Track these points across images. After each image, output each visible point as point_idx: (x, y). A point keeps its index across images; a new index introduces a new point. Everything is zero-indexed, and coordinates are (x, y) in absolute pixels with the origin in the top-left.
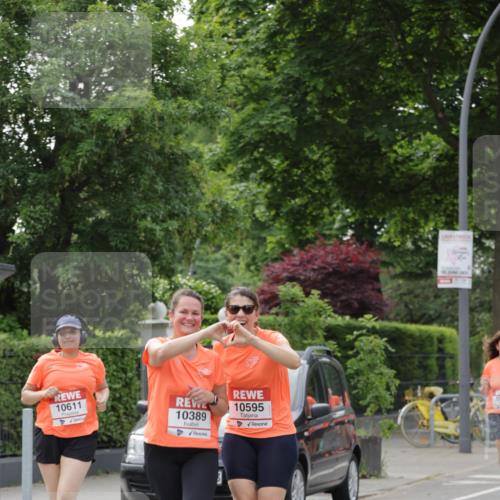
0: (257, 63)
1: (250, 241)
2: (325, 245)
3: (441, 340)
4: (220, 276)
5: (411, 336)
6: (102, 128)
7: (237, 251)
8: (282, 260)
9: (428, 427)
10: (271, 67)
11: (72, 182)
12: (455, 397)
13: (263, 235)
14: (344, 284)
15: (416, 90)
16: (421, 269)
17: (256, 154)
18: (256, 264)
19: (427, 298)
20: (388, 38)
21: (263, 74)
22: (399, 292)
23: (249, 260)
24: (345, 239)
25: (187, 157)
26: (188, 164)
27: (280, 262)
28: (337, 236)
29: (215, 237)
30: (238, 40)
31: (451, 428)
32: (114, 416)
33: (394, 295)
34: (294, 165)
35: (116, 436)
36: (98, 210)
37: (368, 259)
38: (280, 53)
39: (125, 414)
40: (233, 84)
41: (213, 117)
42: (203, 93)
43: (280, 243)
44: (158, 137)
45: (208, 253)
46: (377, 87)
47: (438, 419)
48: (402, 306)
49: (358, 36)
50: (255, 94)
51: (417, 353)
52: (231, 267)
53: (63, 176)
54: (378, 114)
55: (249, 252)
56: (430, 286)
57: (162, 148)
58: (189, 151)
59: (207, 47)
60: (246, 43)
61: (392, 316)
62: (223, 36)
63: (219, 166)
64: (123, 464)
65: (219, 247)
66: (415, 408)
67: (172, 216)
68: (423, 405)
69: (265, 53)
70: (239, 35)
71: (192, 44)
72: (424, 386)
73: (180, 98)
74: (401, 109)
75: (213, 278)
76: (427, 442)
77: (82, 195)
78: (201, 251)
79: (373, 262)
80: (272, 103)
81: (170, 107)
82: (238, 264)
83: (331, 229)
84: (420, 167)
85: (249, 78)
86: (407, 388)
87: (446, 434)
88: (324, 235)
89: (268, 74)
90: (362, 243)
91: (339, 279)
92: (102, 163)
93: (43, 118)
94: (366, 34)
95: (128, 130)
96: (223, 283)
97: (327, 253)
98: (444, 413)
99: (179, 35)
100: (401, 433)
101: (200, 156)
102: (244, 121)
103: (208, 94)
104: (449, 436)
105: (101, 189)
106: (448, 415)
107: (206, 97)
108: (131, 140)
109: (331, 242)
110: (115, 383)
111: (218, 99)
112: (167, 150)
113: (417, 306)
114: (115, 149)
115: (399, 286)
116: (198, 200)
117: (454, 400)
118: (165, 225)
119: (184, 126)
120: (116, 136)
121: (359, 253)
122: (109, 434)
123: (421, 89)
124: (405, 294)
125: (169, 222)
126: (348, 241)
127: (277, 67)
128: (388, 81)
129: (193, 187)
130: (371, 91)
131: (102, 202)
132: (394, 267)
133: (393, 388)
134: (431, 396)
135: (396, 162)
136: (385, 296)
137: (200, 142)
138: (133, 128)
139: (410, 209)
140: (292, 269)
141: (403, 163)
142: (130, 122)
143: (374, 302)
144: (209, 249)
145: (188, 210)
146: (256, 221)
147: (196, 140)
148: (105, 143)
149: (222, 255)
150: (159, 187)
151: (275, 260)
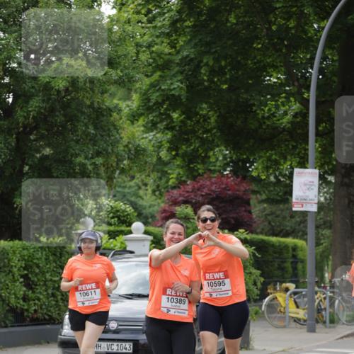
0: (163, 42)
1: (156, 173)
2: (211, 178)
3: (295, 248)
4: (133, 199)
5: (273, 245)
6: (47, 87)
7: (146, 181)
8: (179, 187)
9: (284, 313)
10: (173, 45)
11: (25, 127)
12: (304, 291)
13: (166, 169)
14: (224, 206)
15: (279, 64)
16: (280, 196)
18: (160, 190)
19: (284, 218)
20: (259, 26)
21: (167, 50)
22: (264, 213)
23: (154, 187)
24: (225, 173)
25: (110, 110)
26: (111, 116)
27: (178, 189)
28: (219, 171)
29: (131, 169)
30: (149, 25)
31: (301, 314)
32: (54, 301)
33: (260, 215)
34: (189, 118)
35: (54, 315)
36: (44, 148)
37: (243, 189)
38: (180, 35)
39: (62, 299)
40: (144, 57)
41: (129, 81)
42: (122, 64)
44: (89, 96)
45: (124, 182)
46: (250, 62)
47: (292, 307)
48: (266, 223)
49: (236, 24)
50: (161, 65)
51: (277, 258)
52: (141, 192)
53: (18, 123)
54: (250, 82)
55: (155, 181)
56: (287, 209)
57: (92, 103)
58: (112, 106)
59: (126, 30)
60: (155, 27)
61: (258, 230)
62: (138, 22)
63: (134, 117)
64: (60, 337)
65: (133, 178)
66: (275, 298)
67: (98, 154)
68: (280, 296)
69: (168, 35)
70: (150, 21)
71: (115, 27)
72: (281, 283)
74: (268, 78)
75: (128, 200)
76: (283, 324)
77: (32, 137)
78: (120, 180)
79: (246, 190)
80: (173, 72)
82: (147, 190)
83: (215, 166)
84: (281, 121)
85: (156, 53)
86: (269, 284)
87: (297, 318)
88: (210, 170)
89: (171, 51)
90: (238, 177)
91: (221, 203)
92: (47, 114)
93: (4, 79)
94: (242, 23)
95: (67, 90)
96: (136, 204)
97: (212, 184)
98: (296, 303)
100: (264, 317)
101: (120, 110)
102: (152, 85)
103: (126, 65)
104: (299, 320)
105: (46, 133)
106: (299, 304)
107: (125, 67)
108: (69, 97)
109: (215, 175)
110: (54, 276)
111: (134, 68)
112: (96, 105)
113: (278, 224)
114: (57, 104)
115: (265, 208)
116: (118, 142)
117: (304, 293)
118: (93, 161)
119: (108, 88)
120: (58, 94)
121: (236, 184)
122: (50, 314)
123: (282, 64)
124: (269, 215)
125: (96, 158)
126: (227, 174)
127: (177, 45)
128: (259, 57)
129: (114, 132)
130: (246, 64)
131: (47, 142)
132: (261, 194)
133: (259, 284)
134: (287, 290)
135: (263, 117)
136: (254, 216)
137: (120, 100)
138: (70, 89)
139: (273, 152)
140: (186, 195)
141: (268, 118)
142: (68, 84)
143: (246, 220)
144: (126, 179)
145: (109, 149)
146: (160, 159)
147: (117, 98)
148: (49, 99)
149: (135, 183)
150: (92, 131)
151: (174, 188)
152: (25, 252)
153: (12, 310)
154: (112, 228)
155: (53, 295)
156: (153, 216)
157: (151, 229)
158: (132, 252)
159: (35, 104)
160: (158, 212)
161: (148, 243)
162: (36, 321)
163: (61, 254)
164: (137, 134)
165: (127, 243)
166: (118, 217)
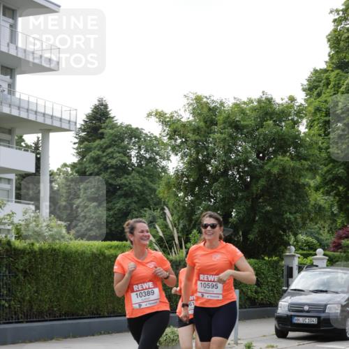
1: (329, 221)
4: (316, 235)
6: (269, 173)
7: (324, 225)
8: (343, 229)
11: (257, 195)
13: (335, 218)
17: (333, 185)
18: (332, 231)
23: (329, 229)
25: (304, 185)
26: (305, 188)
29: (316, 219)
30: (326, 137)
32: (272, 293)
35: (273, 302)
36: (267, 207)
39: (277, 293)
40: (324, 155)
41: (316, 169)
42: (311, 159)
43: (342, 223)
45: (312, 226)
52: (321, 232)
53: (253, 193)
55: (329, 225)
57: (294, 181)
58: (305, 183)
59: (313, 139)
63: (317, 189)
64: (276, 314)
65: (316, 223)
70: (326, 135)
71: (307, 139)
73: (302, 161)
75: (314, 236)
77: (261, 200)
78: (309, 225)
81: (298, 164)
82: (324, 230)
92: (269, 187)
95: (279, 174)
96: (319, 239)
99: (302, 135)
101: (310, 185)
102: (328, 171)
105: (269, 198)
107: (313, 161)
111: (318, 161)
112: (295, 182)
114: (274, 182)
116: (308, 204)
118: (295, 215)
119: (303, 173)
120: (274, 176)
122: (270, 301)
125: (297, 214)
129: (306, 198)
131: (268, 203)
137: (309, 179)
138: (281, 173)
140: (347, 233)
142: (280, 170)
144: (313, 224)
145: (304, 209)
146: (332, 212)
148: (270, 179)
150: (294, 198)
151: (340, 229)
152: (256, 266)
153: (249, 298)
154: (305, 252)
155: (272, 290)
156: (328, 246)
157: (327, 252)
158: (317, 266)
159: (262, 182)
160: (331, 243)
161: (326, 261)
162: (262, 305)
163: (276, 267)
164: (319, 198)
165: (314, 261)
166: (309, 246)
